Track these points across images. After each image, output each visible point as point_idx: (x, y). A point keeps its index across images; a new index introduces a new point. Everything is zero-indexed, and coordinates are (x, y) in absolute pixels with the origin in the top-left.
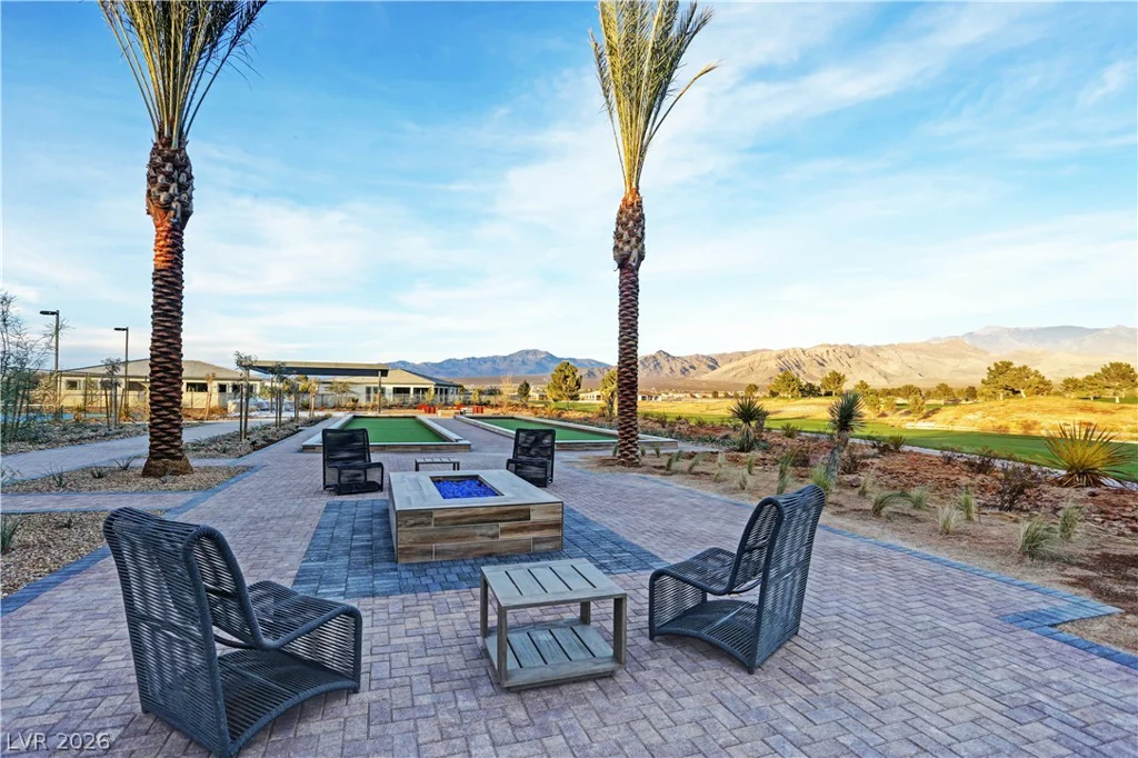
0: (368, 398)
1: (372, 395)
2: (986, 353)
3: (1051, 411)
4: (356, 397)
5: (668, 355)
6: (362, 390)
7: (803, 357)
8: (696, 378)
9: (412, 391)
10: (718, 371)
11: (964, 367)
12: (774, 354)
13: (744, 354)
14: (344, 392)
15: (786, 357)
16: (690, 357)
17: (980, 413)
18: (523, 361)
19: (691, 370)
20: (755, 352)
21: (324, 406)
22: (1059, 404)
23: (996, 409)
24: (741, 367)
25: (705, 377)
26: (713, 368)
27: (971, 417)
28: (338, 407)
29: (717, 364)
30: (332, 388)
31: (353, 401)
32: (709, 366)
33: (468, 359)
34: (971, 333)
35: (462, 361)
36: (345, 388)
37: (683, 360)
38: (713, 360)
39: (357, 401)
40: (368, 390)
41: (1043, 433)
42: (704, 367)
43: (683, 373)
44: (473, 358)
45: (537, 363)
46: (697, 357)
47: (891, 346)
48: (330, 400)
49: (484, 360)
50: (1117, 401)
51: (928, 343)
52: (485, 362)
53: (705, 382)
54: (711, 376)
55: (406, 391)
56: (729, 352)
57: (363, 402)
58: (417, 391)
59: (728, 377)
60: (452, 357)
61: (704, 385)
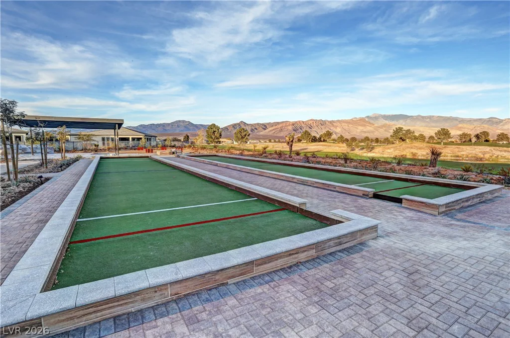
0: (104, 144)
1: (106, 142)
2: (373, 124)
3: (420, 148)
4: (96, 143)
5: (245, 123)
6: (99, 139)
7: (303, 125)
8: (257, 134)
9: (131, 139)
10: (267, 130)
11: (365, 130)
12: (291, 123)
13: (278, 123)
14: (88, 140)
15: (296, 125)
16: (255, 124)
17: (392, 149)
18: (178, 126)
19: (255, 130)
20: (283, 122)
21: (75, 150)
22: (422, 145)
23: (398, 147)
24: (276, 129)
25: (261, 133)
26: (265, 129)
27: (389, 151)
28: (85, 150)
29: (266, 127)
30: (79, 138)
31: (95, 146)
32: (263, 128)
33: (151, 125)
34: (368, 116)
35: (147, 125)
36: (89, 138)
37: (252, 125)
38: (265, 126)
39: (98, 146)
40: (103, 139)
41: (420, 158)
42: (261, 129)
43: (252, 131)
44: (153, 124)
45: (185, 127)
46: (258, 124)
47: (338, 121)
48: (79, 145)
49: (159, 125)
50: (442, 144)
51: (352, 120)
52: (159, 126)
53: (262, 135)
54: (263, 133)
55: (127, 139)
56: (272, 122)
57: (101, 146)
58: (133, 139)
59: (271, 133)
60: (142, 124)
61: (261, 137)
